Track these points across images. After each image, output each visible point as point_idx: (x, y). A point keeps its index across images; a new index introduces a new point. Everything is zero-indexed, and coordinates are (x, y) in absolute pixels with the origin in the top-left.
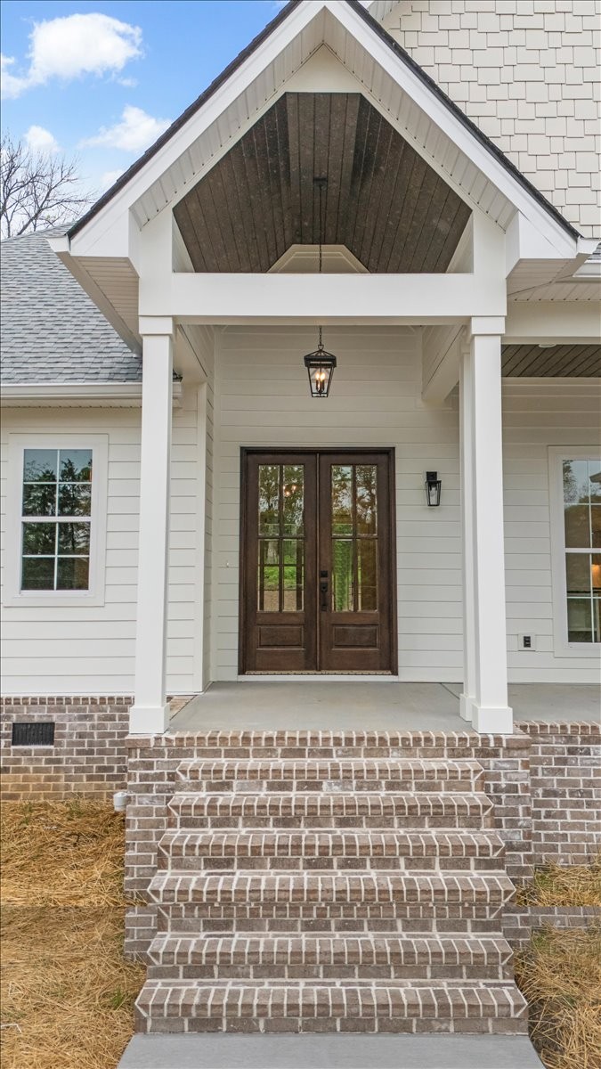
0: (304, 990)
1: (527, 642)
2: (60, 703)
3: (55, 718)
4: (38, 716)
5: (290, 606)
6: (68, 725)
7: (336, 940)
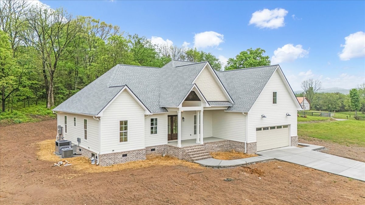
0: (202, 157)
1: (191, 135)
2: (155, 146)
3: (155, 148)
4: (153, 148)
5: (170, 133)
6: (156, 148)
7: (201, 155)
